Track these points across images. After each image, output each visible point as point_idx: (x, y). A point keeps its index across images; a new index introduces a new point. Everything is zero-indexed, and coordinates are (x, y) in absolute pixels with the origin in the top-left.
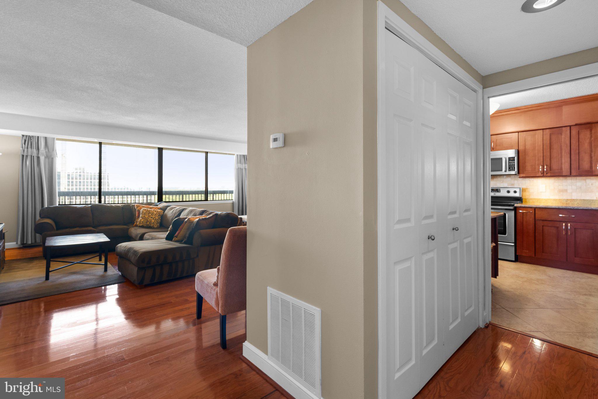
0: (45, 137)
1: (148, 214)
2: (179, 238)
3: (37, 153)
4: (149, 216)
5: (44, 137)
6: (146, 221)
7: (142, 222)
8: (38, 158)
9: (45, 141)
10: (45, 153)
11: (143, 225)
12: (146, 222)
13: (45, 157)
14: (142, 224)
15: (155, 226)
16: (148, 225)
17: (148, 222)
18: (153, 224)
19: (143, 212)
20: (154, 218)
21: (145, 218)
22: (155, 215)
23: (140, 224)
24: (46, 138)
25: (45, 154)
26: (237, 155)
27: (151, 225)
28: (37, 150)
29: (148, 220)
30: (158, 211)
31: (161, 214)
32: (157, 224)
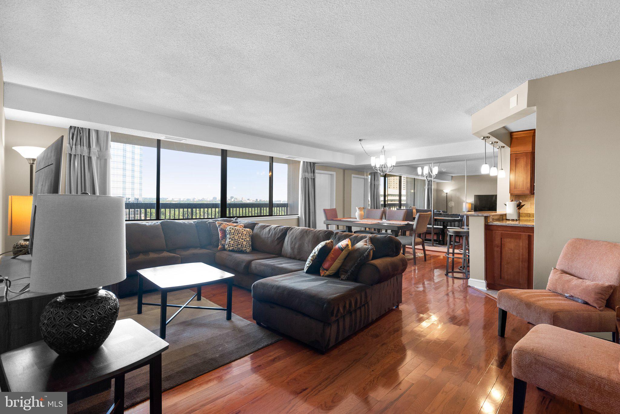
0: (97, 130)
1: (238, 234)
2: (330, 272)
3: (88, 152)
4: (238, 237)
5: (95, 130)
6: (236, 243)
7: (232, 245)
8: (90, 158)
9: (96, 137)
10: (97, 152)
11: (233, 249)
12: (237, 245)
13: (97, 157)
14: (233, 247)
15: (248, 250)
16: (240, 248)
17: (239, 245)
18: (245, 247)
19: (230, 232)
20: (245, 240)
21: (235, 239)
22: (245, 236)
23: (229, 248)
24: (97, 132)
25: (97, 154)
26: (304, 162)
27: (243, 249)
28: (88, 148)
29: (238, 242)
30: (247, 231)
31: (250, 233)
32: (249, 247)
